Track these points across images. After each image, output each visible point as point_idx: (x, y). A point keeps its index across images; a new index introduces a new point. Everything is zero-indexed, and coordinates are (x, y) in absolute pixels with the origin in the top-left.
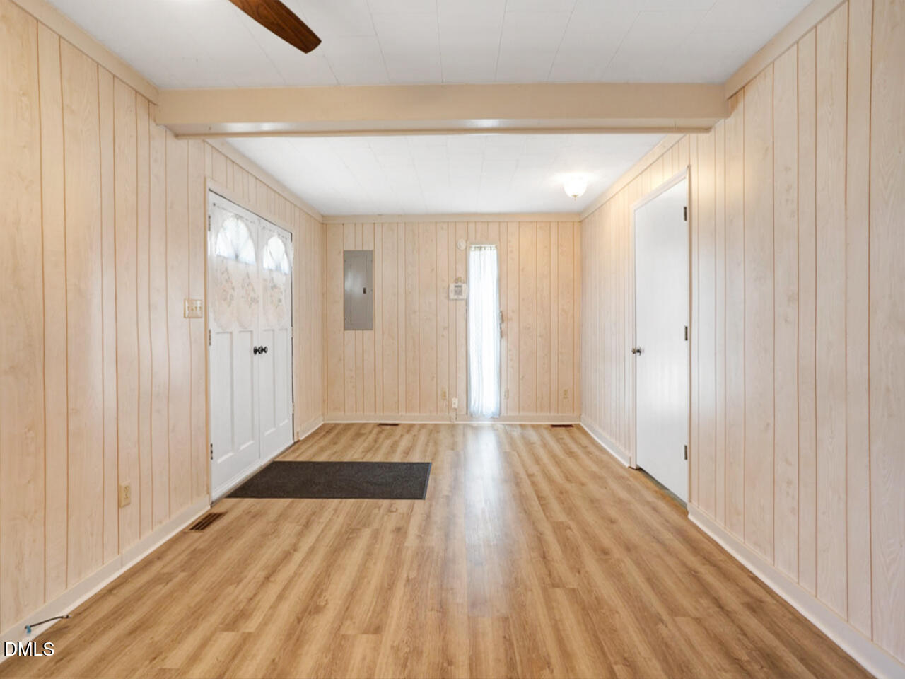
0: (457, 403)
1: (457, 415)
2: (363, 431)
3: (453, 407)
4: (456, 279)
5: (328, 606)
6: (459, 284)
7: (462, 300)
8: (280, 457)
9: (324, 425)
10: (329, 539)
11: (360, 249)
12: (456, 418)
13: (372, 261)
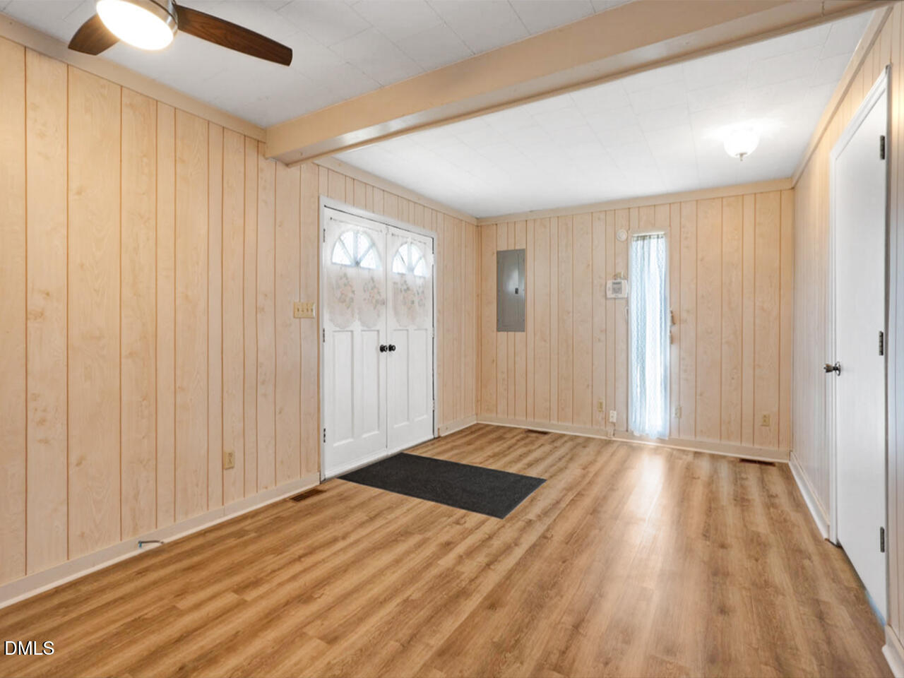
0: (615, 415)
1: (615, 430)
2: (505, 436)
3: (611, 420)
4: (615, 275)
5: (319, 600)
6: (619, 280)
7: (622, 298)
8: (410, 450)
9: (478, 424)
10: (378, 537)
11: (511, 248)
12: (614, 435)
13: (524, 260)
